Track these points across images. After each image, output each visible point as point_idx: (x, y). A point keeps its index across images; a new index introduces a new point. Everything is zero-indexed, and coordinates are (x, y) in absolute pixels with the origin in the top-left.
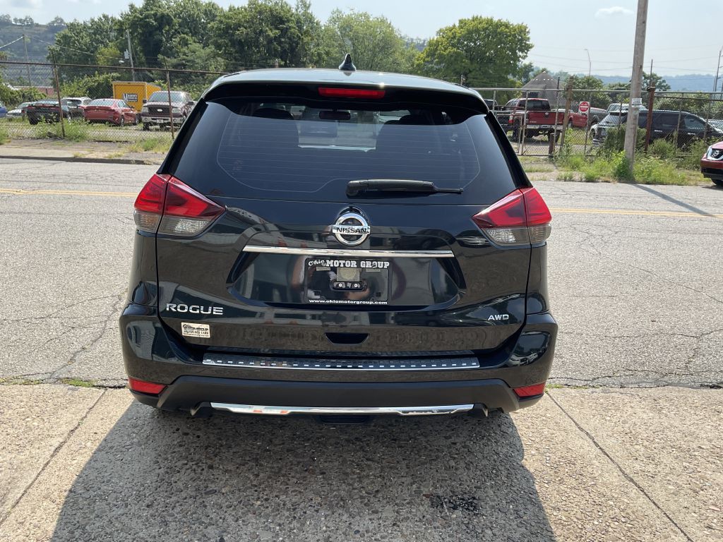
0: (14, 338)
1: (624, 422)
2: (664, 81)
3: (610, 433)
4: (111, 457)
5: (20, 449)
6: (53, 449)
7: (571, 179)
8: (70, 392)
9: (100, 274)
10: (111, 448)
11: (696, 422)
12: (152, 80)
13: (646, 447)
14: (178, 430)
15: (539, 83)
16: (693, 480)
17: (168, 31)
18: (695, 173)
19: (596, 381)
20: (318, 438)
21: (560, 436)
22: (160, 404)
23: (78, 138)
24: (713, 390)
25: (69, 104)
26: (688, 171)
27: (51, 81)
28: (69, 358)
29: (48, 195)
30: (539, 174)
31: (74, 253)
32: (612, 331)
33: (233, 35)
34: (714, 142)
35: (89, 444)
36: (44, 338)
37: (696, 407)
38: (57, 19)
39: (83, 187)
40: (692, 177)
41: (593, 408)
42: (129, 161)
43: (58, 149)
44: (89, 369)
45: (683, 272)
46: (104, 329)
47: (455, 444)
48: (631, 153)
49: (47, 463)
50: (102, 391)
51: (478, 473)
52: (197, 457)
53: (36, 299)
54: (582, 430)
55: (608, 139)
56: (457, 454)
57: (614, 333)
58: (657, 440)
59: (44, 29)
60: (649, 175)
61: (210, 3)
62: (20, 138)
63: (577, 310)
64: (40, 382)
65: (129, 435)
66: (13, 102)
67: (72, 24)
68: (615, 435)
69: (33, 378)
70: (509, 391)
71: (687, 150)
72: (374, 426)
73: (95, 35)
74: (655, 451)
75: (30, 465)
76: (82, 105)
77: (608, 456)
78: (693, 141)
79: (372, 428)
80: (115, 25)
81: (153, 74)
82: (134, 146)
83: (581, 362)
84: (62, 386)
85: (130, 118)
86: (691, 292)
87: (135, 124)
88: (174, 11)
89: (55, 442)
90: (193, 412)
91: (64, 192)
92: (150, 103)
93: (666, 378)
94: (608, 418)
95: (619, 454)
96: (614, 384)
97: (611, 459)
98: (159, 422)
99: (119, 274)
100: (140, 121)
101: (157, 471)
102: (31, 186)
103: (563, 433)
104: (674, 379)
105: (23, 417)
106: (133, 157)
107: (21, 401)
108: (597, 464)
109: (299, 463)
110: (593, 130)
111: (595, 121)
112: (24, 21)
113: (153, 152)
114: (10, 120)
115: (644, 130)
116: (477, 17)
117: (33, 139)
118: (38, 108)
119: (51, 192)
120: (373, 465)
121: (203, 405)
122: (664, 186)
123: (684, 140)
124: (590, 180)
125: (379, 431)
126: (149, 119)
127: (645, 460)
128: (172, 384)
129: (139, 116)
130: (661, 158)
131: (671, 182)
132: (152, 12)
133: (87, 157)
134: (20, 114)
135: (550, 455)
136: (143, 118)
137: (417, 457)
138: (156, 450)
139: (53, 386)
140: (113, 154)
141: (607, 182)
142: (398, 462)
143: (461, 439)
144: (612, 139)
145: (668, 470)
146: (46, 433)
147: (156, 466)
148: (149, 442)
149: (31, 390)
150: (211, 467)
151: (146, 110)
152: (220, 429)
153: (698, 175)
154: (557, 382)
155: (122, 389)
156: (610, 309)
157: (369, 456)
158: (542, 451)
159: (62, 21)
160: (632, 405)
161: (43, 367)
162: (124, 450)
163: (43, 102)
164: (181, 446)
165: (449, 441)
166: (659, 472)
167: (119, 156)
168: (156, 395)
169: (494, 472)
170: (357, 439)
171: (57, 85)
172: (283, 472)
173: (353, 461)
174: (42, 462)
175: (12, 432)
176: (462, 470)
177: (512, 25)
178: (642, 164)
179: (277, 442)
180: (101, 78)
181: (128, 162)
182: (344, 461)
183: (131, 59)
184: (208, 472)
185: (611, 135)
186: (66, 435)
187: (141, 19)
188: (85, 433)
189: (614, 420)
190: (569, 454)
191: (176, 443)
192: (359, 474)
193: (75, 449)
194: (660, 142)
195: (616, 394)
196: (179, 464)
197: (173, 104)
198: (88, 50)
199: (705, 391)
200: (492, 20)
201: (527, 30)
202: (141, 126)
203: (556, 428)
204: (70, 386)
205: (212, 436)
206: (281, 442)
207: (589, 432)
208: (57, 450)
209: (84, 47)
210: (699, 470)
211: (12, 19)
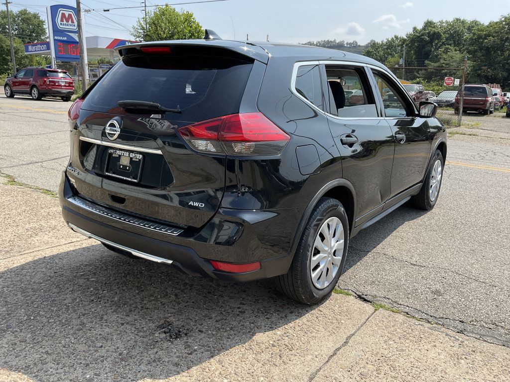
6: (70, 242)
17: (437, 43)
33: (482, 43)
35: (85, 245)
38: (372, 41)
59: (363, 48)
61: (474, 21)
73: (387, 49)
80: (400, 42)
81: (419, 74)
88: (445, 28)
89: (75, 240)
112: (352, 44)
132: (428, 31)
183: (404, 64)
187: (418, 37)
211: (345, 43)
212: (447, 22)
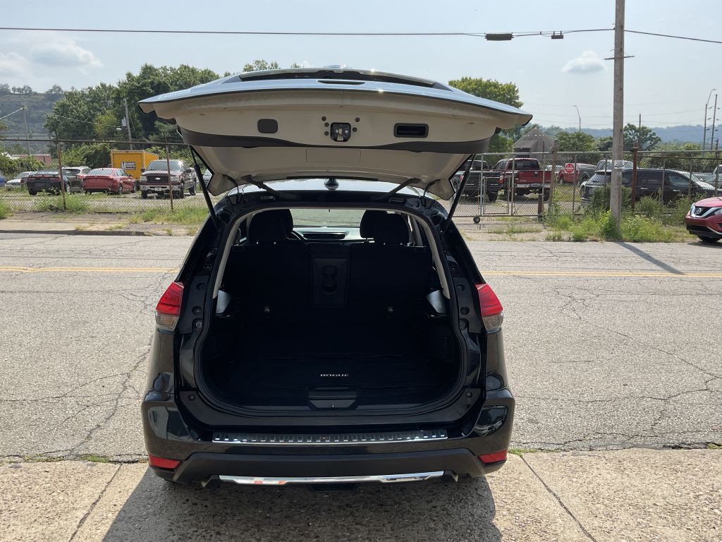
0: (34, 417)
1: (590, 483)
2: (654, 134)
3: (575, 494)
4: (130, 526)
5: (50, 521)
6: (79, 520)
7: (560, 239)
8: (89, 468)
9: (109, 353)
10: (130, 518)
11: (654, 481)
12: (150, 146)
13: (606, 506)
14: (188, 500)
15: (531, 139)
16: (645, 534)
18: (681, 229)
19: (567, 444)
20: (313, 505)
21: (530, 497)
22: (175, 478)
23: (79, 210)
24: (674, 450)
25: (68, 174)
26: (674, 227)
27: (48, 148)
28: (86, 435)
29: (55, 272)
30: (528, 234)
31: (83, 331)
32: (586, 395)
34: (699, 199)
35: (110, 515)
36: (61, 417)
37: (657, 467)
38: (55, 87)
39: (88, 262)
40: (679, 234)
41: (563, 470)
42: (130, 232)
43: (60, 222)
44: (105, 445)
45: (658, 335)
46: (116, 406)
47: (435, 507)
48: (617, 212)
49: (75, 533)
50: (118, 466)
51: (454, 533)
52: (206, 524)
53: (51, 378)
54: (550, 491)
55: (595, 198)
56: (437, 517)
57: (587, 397)
58: (617, 499)
59: (42, 97)
60: (636, 233)
61: (206, 71)
62: (22, 212)
63: (555, 376)
64: (61, 459)
65: (145, 506)
66: (11, 170)
67: (70, 93)
68: (579, 495)
69: (55, 455)
70: (474, 459)
71: (674, 207)
72: (364, 493)
73: (93, 103)
74: (615, 509)
75: (60, 535)
76: (81, 174)
77: (571, 515)
78: (678, 198)
79: (361, 495)
80: (113, 93)
81: (149, 140)
82: (134, 217)
83: (555, 427)
84: (81, 462)
85: (128, 186)
86: (663, 355)
87: (133, 192)
88: (171, 78)
89: (80, 514)
90: (204, 484)
91: (70, 269)
92: (148, 172)
93: (632, 440)
94: (575, 480)
95: (581, 513)
96: (583, 447)
97: (574, 517)
98: (170, 493)
99: (127, 352)
100: (138, 189)
101: (172, 538)
102: (38, 262)
103: (533, 495)
104: (639, 441)
105: (49, 492)
106: (133, 229)
107: (46, 477)
108: (561, 522)
109: (296, 528)
110: (583, 186)
111: (586, 178)
112: (23, 90)
113: (153, 222)
114: (9, 190)
115: (630, 189)
116: (466, 79)
117: (35, 212)
118: (38, 179)
119: (57, 269)
120: (362, 529)
121: (212, 477)
122: (651, 244)
123: (670, 197)
124: (578, 239)
125: (368, 497)
126: (148, 187)
127: (603, 517)
128: (186, 460)
129: (138, 184)
130: (648, 216)
131: (658, 240)
132: (149, 81)
133: (88, 229)
134: (19, 184)
135: (520, 515)
136: (141, 186)
137: (401, 520)
138: (169, 519)
139: (73, 463)
140: (113, 226)
141: (595, 241)
142: (384, 525)
143: (441, 503)
144: (599, 198)
145: (622, 526)
146: (71, 506)
147: (170, 533)
148: (163, 512)
149: (54, 467)
150: (218, 533)
151: (145, 179)
152: (224, 498)
153: (684, 232)
154: (532, 447)
155: (135, 464)
156: (586, 374)
157: (358, 520)
158: (512, 511)
159: (60, 89)
160: (598, 466)
161: (62, 445)
162: (141, 519)
163: (43, 173)
164: (191, 515)
165: (430, 506)
166: (615, 527)
167: (120, 228)
168: (172, 470)
169: (469, 531)
170: (348, 505)
171: (54, 153)
172: (282, 537)
173: (344, 525)
174: (70, 532)
175: (41, 505)
176: (439, 531)
177: (501, 85)
178: (628, 222)
179: (276, 510)
180: (99, 146)
181: (129, 234)
182: (336, 526)
183: (129, 127)
184: (215, 538)
185: (597, 195)
186: (89, 507)
187: (138, 88)
188: (106, 505)
189: (580, 481)
190: (536, 514)
191: (186, 512)
192: (349, 536)
193: (98, 520)
194: (646, 200)
195: (585, 457)
196: (191, 531)
197: (171, 173)
198: (86, 117)
199: (667, 451)
200: (481, 80)
201: (516, 89)
202: (139, 194)
203: (527, 490)
204: (89, 462)
205: (218, 506)
206: (279, 510)
207: (556, 493)
208: (82, 521)
209: (81, 115)
210: (651, 525)
211: (10, 88)
212: (172, 69)
